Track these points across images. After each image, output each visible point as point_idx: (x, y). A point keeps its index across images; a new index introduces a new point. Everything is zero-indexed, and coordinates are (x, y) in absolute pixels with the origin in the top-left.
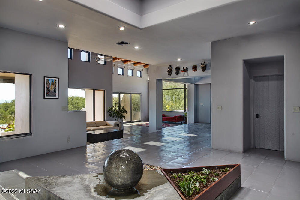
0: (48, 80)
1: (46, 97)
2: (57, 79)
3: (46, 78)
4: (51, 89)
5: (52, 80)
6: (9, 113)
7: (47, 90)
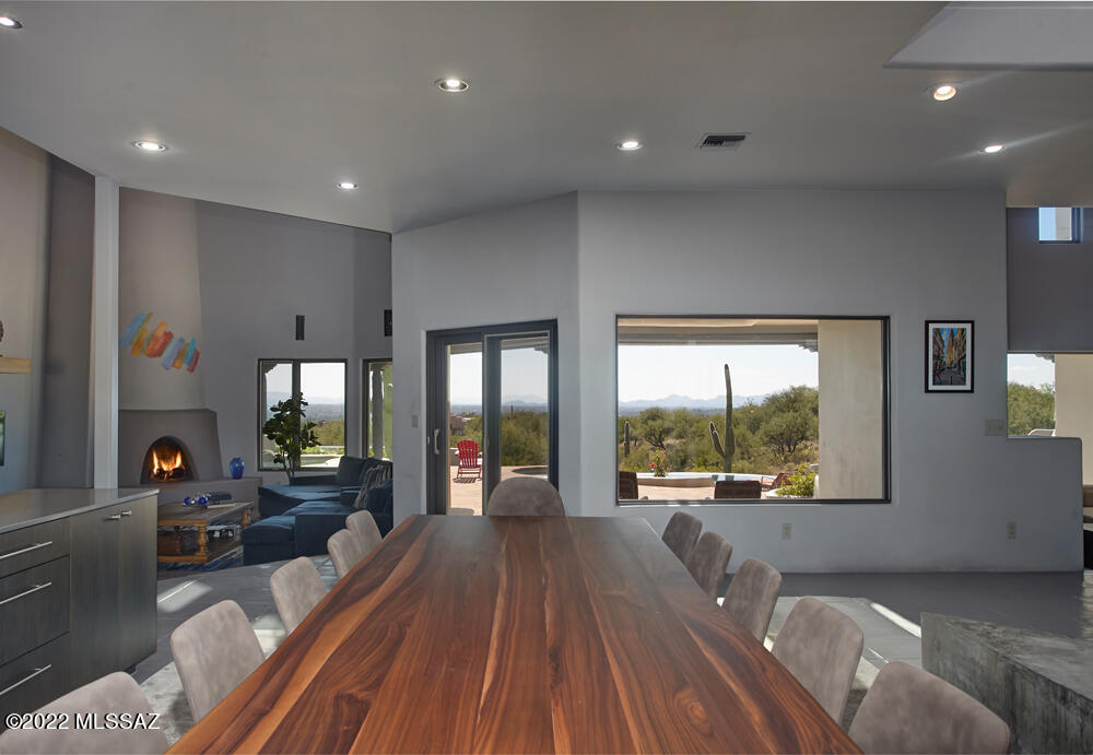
0: (938, 332)
1: (931, 387)
2: (968, 327)
3: (931, 326)
4: (947, 360)
5: (952, 330)
6: (761, 439)
7: (935, 365)
